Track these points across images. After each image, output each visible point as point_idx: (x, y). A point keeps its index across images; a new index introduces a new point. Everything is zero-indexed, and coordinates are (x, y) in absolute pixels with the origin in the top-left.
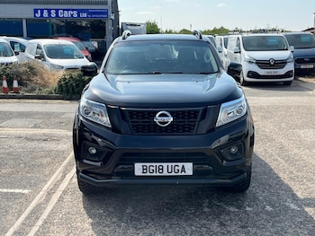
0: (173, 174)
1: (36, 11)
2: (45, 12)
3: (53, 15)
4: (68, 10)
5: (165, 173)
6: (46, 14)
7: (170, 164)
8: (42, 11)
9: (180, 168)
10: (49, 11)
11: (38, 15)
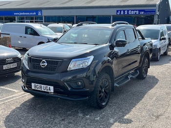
0: (46, 91)
1: (117, 11)
2: (122, 12)
3: (126, 13)
4: (134, 10)
5: (43, 90)
6: (122, 13)
7: (44, 86)
8: (121, 11)
9: (48, 88)
10: (124, 11)
11: (118, 13)
